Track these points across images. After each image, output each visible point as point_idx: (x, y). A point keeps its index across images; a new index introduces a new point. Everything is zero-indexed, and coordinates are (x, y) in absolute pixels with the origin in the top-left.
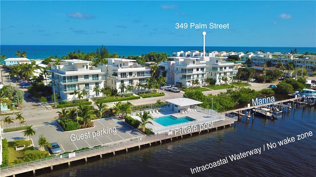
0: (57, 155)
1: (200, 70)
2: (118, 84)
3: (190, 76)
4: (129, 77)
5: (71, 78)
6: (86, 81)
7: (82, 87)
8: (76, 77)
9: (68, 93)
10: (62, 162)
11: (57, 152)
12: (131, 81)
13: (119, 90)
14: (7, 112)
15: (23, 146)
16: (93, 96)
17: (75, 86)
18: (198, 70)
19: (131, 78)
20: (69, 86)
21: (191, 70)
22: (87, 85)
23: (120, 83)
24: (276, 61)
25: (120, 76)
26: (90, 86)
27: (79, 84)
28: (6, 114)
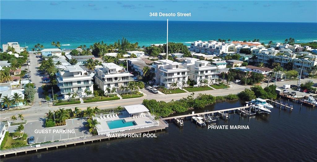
0: (31, 145)
1: (181, 74)
2: (105, 87)
3: (170, 79)
4: (114, 81)
5: (67, 83)
6: (79, 85)
7: (76, 90)
8: (71, 83)
9: (65, 94)
10: (32, 150)
11: (31, 143)
12: (116, 84)
13: (106, 92)
14: (22, 107)
15: (17, 137)
16: (85, 96)
17: (70, 89)
18: (179, 74)
19: (117, 81)
20: (65, 89)
21: (172, 74)
22: (79, 88)
23: (107, 85)
24: (278, 59)
25: (107, 80)
26: (82, 88)
27: (73, 88)
28: (21, 109)
